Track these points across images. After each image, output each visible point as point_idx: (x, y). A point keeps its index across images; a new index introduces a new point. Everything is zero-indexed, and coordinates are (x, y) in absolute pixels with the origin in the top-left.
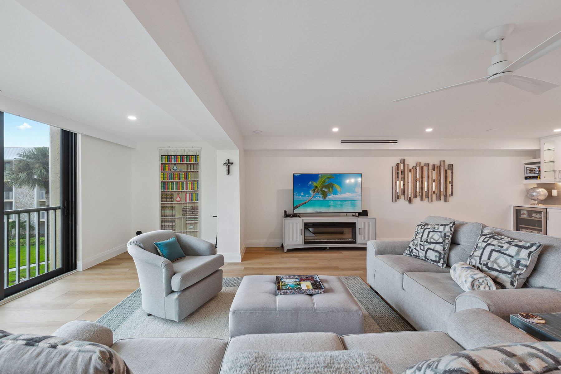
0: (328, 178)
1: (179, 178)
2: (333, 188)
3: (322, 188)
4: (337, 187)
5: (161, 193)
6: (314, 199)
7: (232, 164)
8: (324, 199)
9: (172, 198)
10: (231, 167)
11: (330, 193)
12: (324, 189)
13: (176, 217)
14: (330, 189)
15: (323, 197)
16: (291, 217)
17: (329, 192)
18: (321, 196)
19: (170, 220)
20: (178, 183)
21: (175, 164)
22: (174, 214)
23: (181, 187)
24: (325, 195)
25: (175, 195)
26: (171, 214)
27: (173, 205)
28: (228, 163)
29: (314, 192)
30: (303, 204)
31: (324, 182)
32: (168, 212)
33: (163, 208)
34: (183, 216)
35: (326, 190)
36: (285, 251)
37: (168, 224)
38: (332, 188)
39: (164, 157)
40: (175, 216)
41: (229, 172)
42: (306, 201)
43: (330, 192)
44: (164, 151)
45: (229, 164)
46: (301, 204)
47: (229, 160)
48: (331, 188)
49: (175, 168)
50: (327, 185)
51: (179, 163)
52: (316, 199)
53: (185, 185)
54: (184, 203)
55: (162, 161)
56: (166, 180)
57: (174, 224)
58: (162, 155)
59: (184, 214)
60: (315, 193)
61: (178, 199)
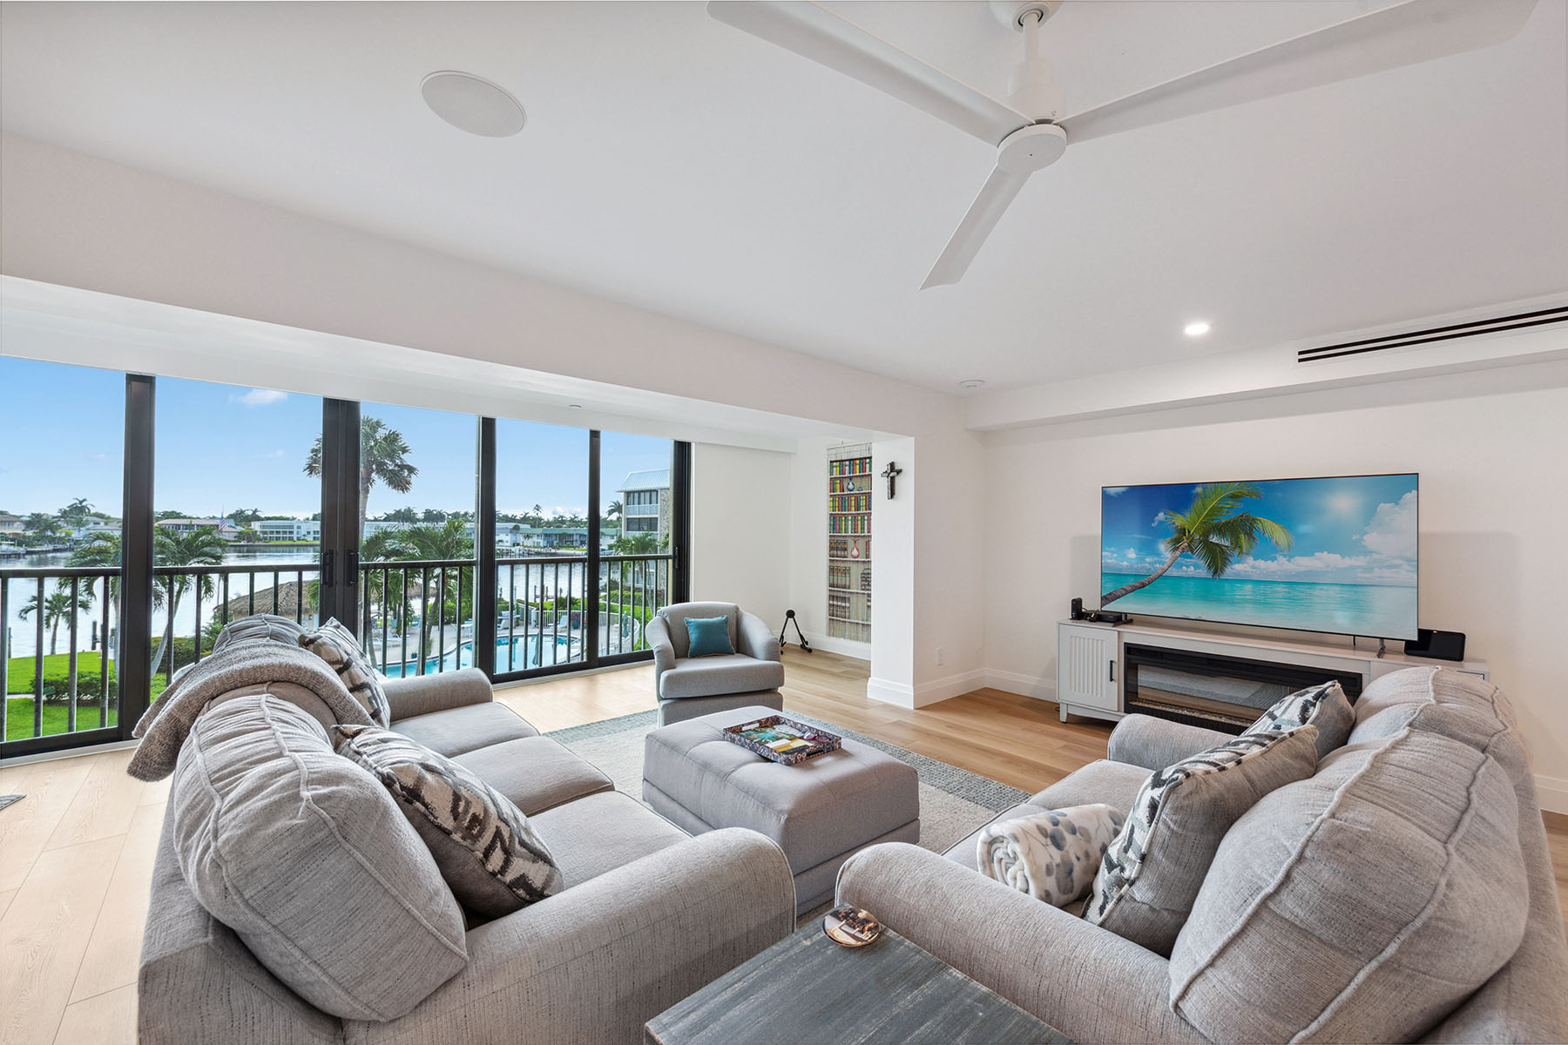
0: (1233, 497)
1: (857, 508)
2: (1256, 535)
3: (1206, 535)
4: (1272, 529)
5: (829, 538)
6: (1175, 574)
7: (898, 474)
8: (1215, 572)
9: (845, 550)
10: (898, 480)
11: (1241, 552)
12: (1214, 539)
13: (851, 591)
14: (1242, 536)
15: (1209, 567)
16: (1092, 620)
17: (1237, 551)
18: (1201, 562)
19: (842, 595)
20: (855, 517)
21: (851, 478)
22: (847, 583)
23: (859, 527)
24: (1217, 560)
25: (850, 542)
26: (844, 583)
27: (847, 565)
28: (889, 471)
29: (1177, 549)
30: (1134, 589)
31: (1216, 511)
32: (840, 580)
33: (832, 570)
34: (862, 590)
35: (1225, 542)
36: (1063, 718)
37: (839, 603)
38: (1250, 535)
39: (835, 464)
40: (849, 588)
41: (892, 494)
42: (1145, 580)
43: (1240, 547)
44: (834, 451)
45: (892, 474)
46: (1128, 589)
47: (892, 465)
48: (1246, 533)
49: (851, 486)
50: (1227, 523)
51: (858, 474)
52: (1184, 574)
53: (866, 522)
54: (864, 562)
55: (831, 473)
56: (837, 512)
57: (847, 605)
58: (831, 462)
59: (864, 585)
60: (1178, 553)
61: (855, 552)
